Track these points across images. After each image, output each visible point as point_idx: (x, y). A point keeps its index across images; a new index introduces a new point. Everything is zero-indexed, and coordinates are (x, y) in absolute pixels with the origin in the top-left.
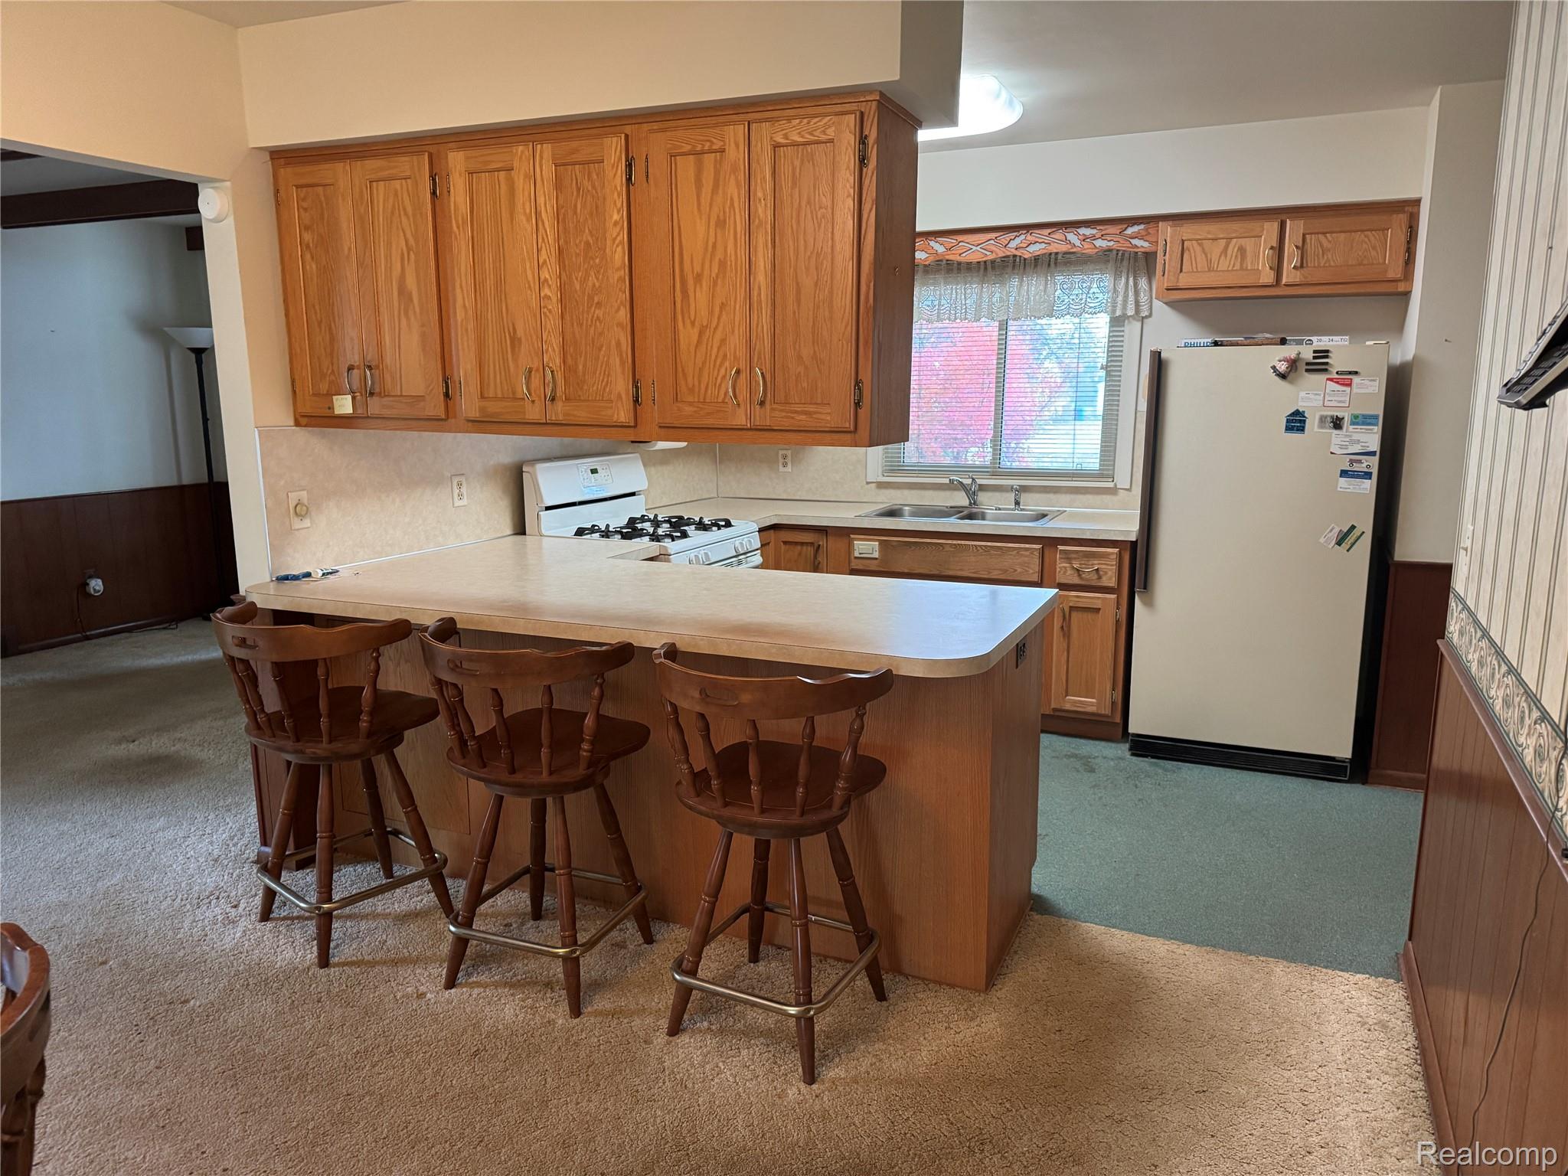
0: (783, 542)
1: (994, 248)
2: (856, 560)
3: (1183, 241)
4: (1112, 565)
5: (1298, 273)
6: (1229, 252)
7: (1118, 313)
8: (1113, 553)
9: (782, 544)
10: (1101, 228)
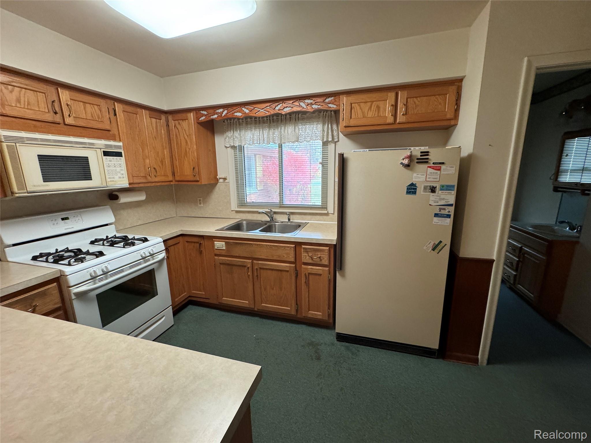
0: (187, 241)
1: (269, 110)
2: (216, 250)
3: (351, 104)
4: (326, 255)
5: (404, 117)
6: (372, 108)
7: (325, 140)
8: (326, 250)
9: (186, 242)
10: (315, 99)
